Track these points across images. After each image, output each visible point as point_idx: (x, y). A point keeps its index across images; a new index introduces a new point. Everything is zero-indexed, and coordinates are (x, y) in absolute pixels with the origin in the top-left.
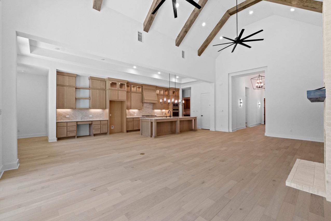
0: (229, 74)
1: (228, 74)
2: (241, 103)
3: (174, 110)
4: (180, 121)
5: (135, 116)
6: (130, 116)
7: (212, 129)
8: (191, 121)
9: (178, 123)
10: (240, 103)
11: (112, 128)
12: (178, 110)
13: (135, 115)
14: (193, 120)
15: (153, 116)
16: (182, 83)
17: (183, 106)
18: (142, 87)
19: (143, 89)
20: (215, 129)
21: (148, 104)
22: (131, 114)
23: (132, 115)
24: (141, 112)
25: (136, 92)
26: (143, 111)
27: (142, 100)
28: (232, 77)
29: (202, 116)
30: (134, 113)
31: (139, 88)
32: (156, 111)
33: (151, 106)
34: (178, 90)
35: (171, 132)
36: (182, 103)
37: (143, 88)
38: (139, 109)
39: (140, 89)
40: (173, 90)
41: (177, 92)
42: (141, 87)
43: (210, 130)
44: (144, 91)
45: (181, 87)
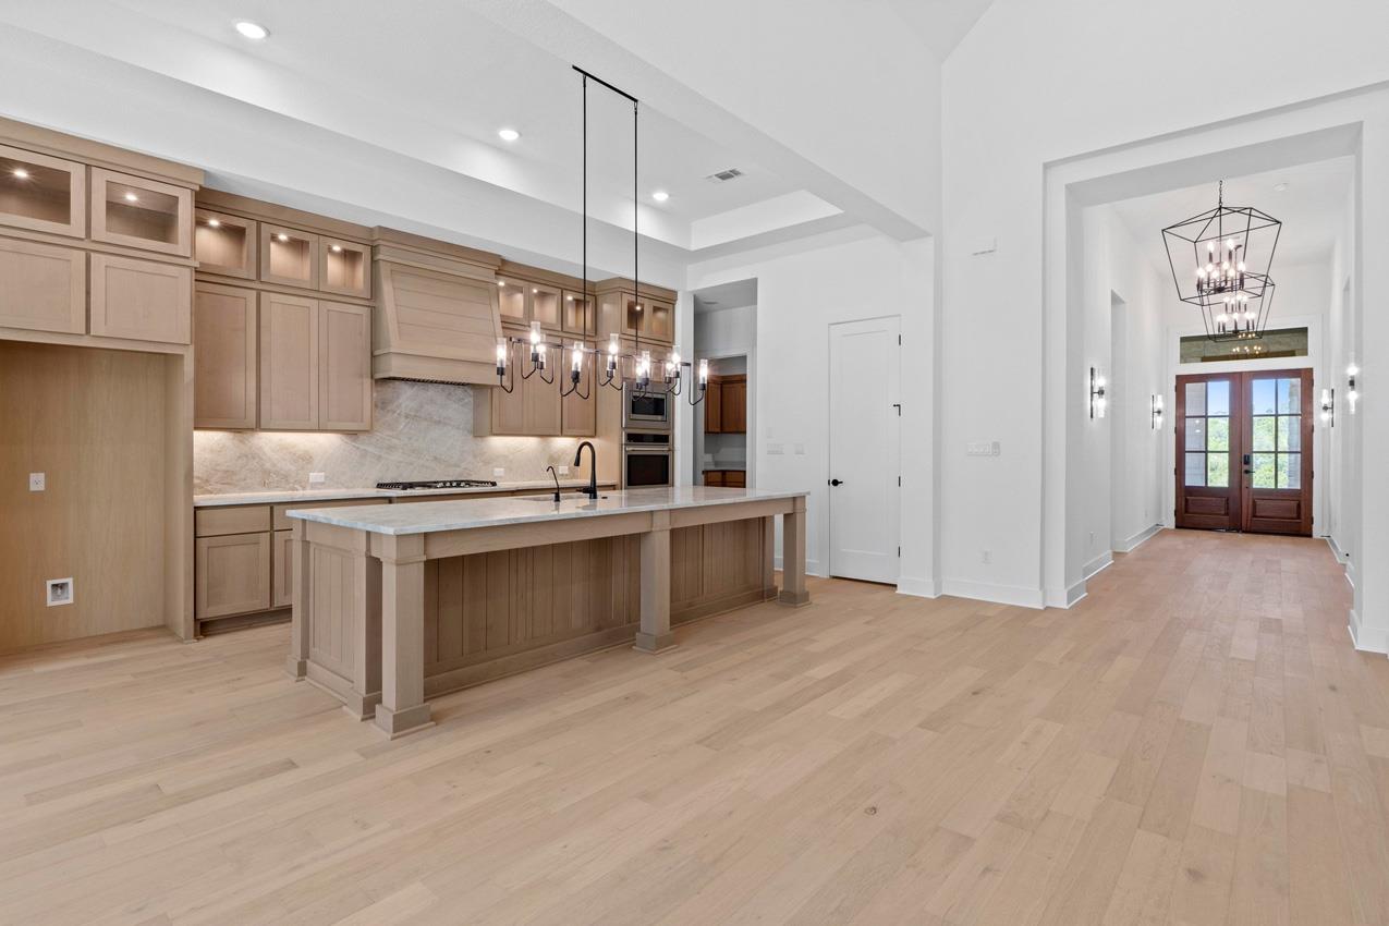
0: (1047, 166)
1: (1041, 167)
2: (1101, 392)
3: (633, 438)
4: (673, 532)
5: (314, 486)
6: (265, 485)
7: (916, 583)
8: (763, 523)
9: (658, 551)
10: (1092, 393)
11: (50, 603)
12: (664, 439)
13: (315, 476)
14: (779, 520)
15: (468, 483)
16: (695, 244)
17: (702, 404)
18: (374, 249)
19: (384, 270)
20: (938, 586)
21: (432, 391)
22: (267, 473)
23: (285, 479)
24: (370, 449)
25: (317, 291)
26: (390, 448)
27: (373, 356)
28: (1070, 188)
29: (835, 483)
30: (306, 459)
31: (349, 257)
32: (499, 443)
33: (458, 410)
34: (666, 300)
35: (599, 629)
36: (696, 378)
37: (380, 257)
38: (352, 434)
39: (361, 272)
40: (628, 298)
41: (661, 315)
42: (365, 251)
43: (899, 591)
44: (387, 288)
45: (690, 283)
